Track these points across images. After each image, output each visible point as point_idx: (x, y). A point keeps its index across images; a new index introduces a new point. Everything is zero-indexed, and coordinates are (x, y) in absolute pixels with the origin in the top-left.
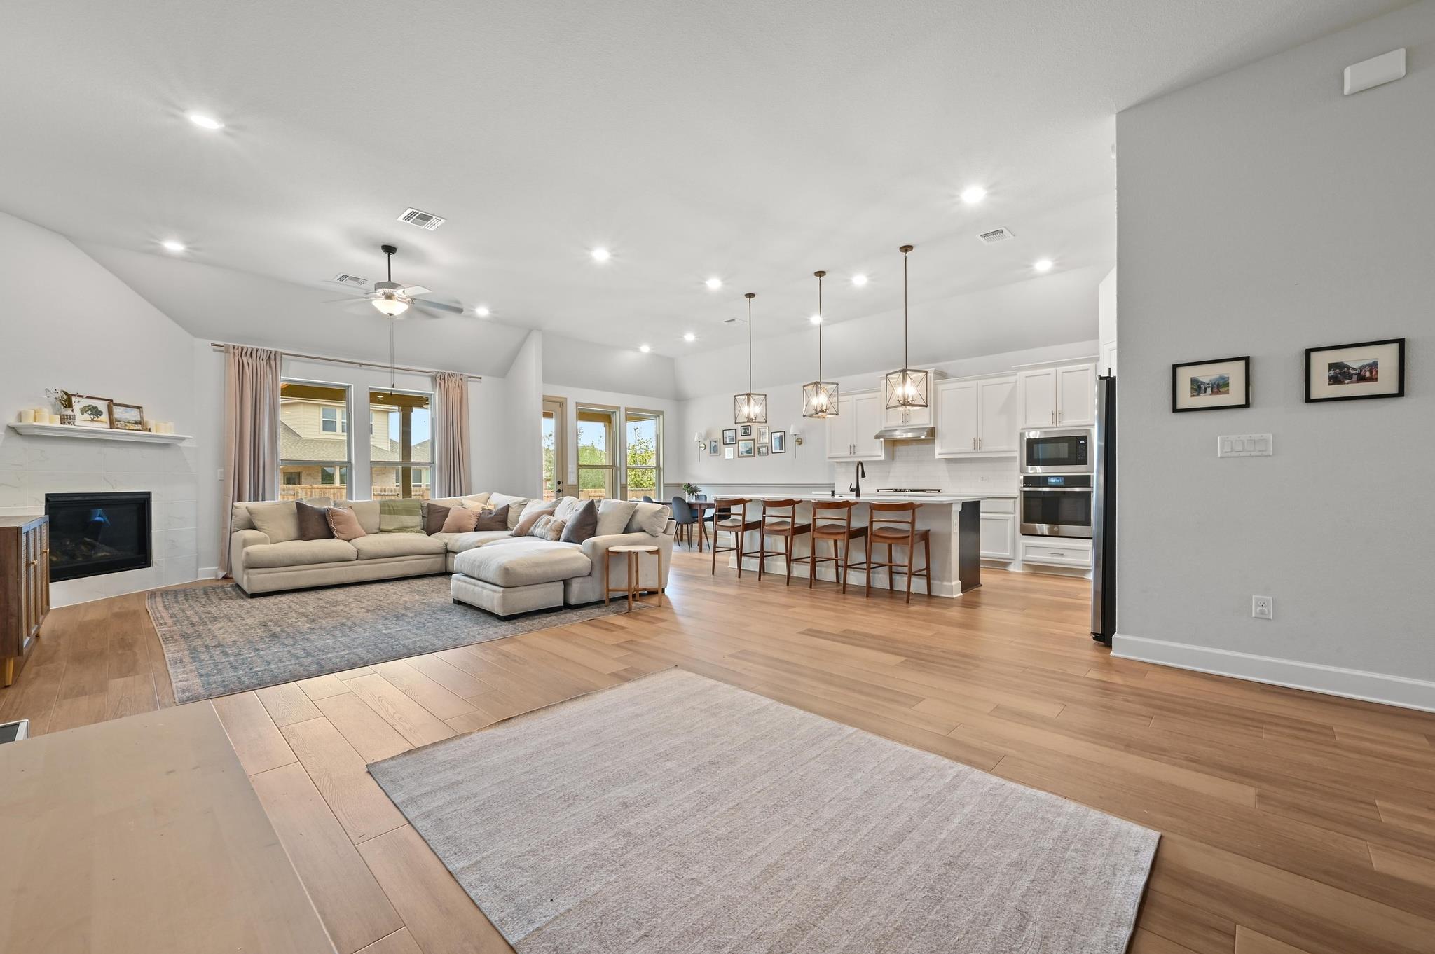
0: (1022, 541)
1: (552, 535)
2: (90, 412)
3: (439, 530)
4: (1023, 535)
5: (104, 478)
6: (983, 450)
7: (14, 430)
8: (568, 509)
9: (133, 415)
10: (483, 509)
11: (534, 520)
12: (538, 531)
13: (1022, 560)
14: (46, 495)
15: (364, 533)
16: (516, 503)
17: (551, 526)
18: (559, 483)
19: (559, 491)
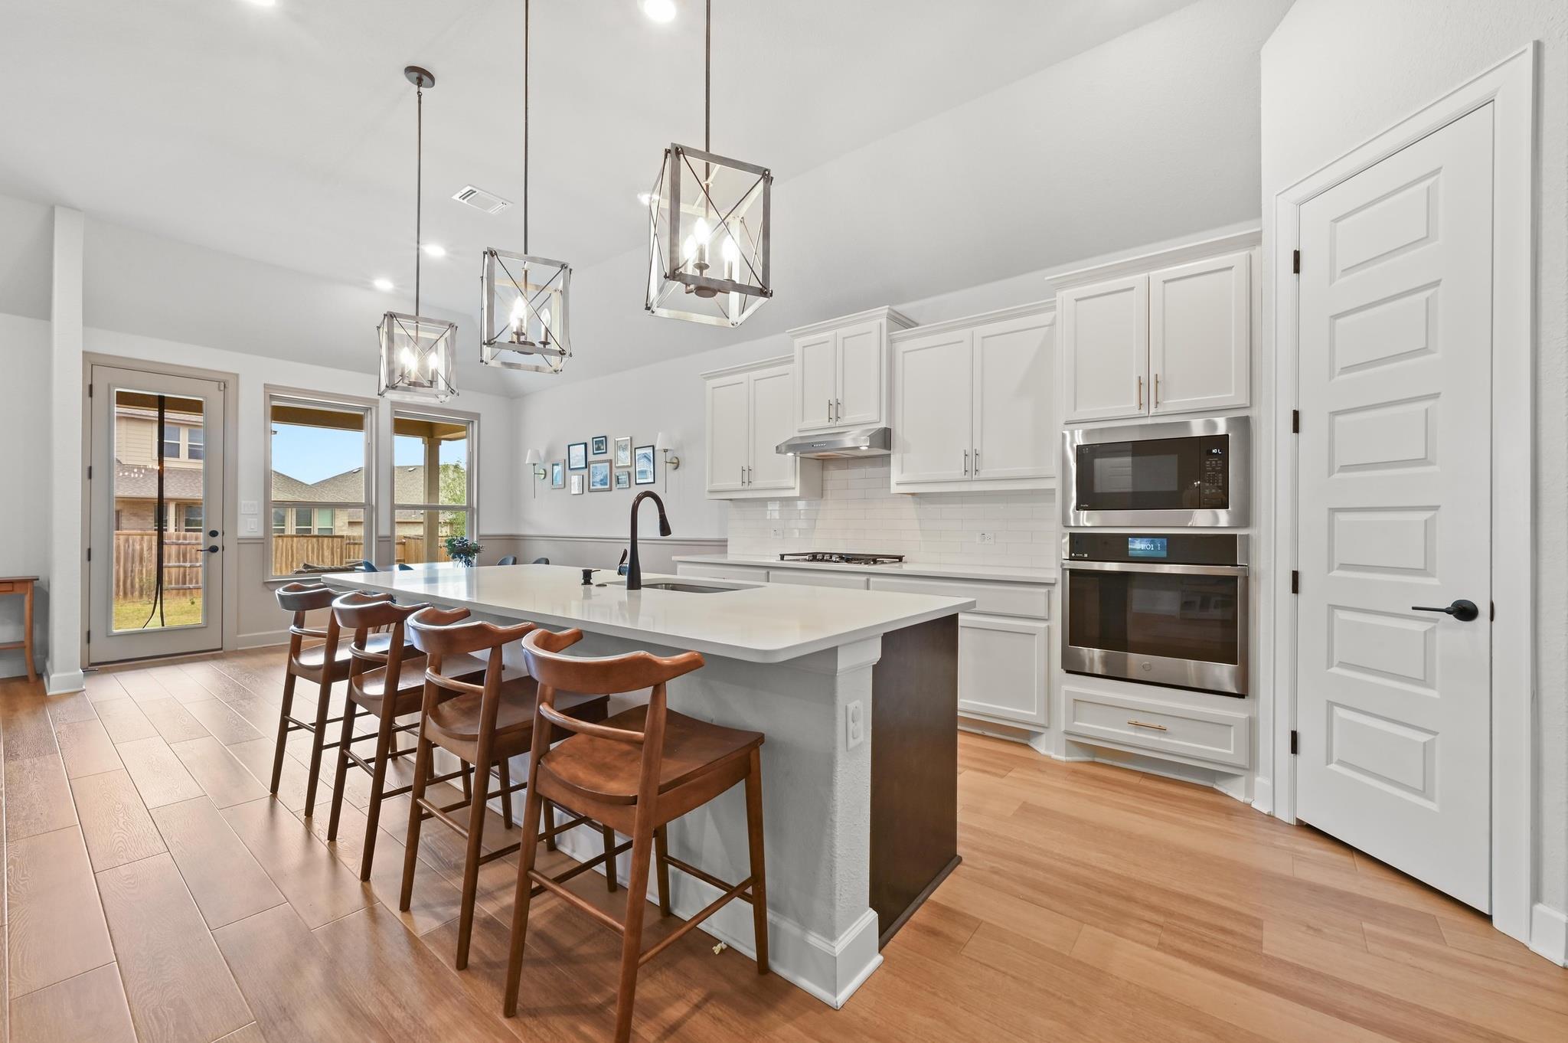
0: (1065, 688)
4: (1068, 672)
6: (983, 474)
13: (1067, 733)
18: (214, 534)
19: (214, 549)
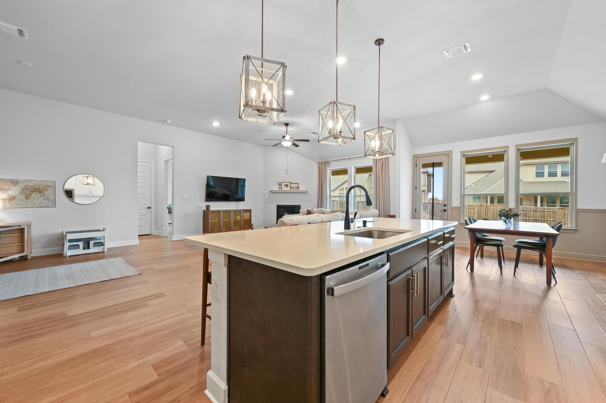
2: (286, 186)
5: (289, 202)
7: (271, 191)
9: (297, 185)
14: (277, 205)
18: (445, 205)
19: (445, 211)
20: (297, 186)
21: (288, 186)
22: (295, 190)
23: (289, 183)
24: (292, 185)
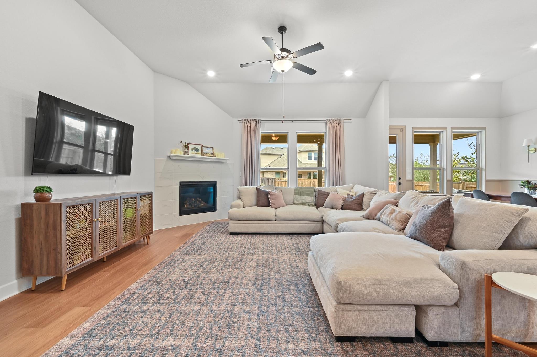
1: (397, 225)
2: (195, 150)
3: (322, 206)
5: (200, 176)
7: (169, 157)
8: (412, 202)
9: (210, 151)
10: (348, 195)
11: (381, 207)
12: (384, 218)
14: (180, 182)
15: (285, 204)
16: (368, 192)
17: (396, 217)
18: (400, 179)
19: (400, 184)
20: (212, 152)
21: (198, 150)
22: (209, 158)
23: (200, 146)
24: (205, 150)
